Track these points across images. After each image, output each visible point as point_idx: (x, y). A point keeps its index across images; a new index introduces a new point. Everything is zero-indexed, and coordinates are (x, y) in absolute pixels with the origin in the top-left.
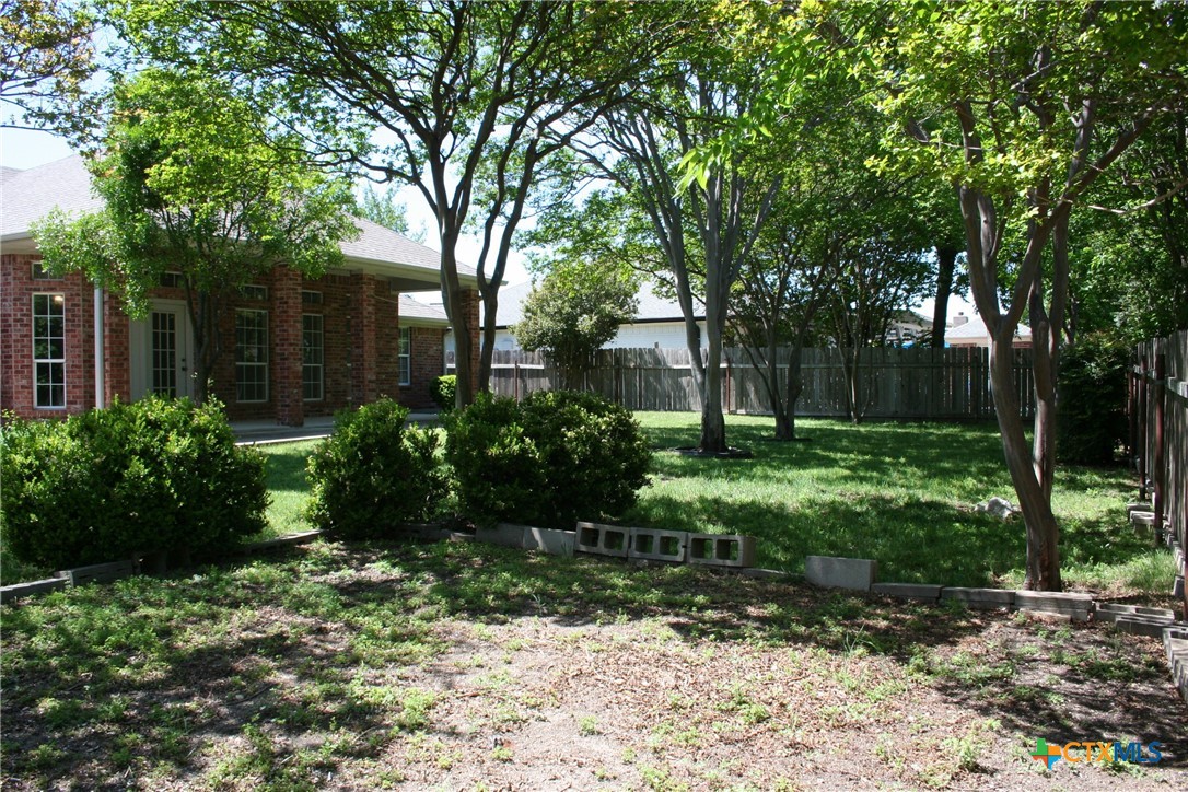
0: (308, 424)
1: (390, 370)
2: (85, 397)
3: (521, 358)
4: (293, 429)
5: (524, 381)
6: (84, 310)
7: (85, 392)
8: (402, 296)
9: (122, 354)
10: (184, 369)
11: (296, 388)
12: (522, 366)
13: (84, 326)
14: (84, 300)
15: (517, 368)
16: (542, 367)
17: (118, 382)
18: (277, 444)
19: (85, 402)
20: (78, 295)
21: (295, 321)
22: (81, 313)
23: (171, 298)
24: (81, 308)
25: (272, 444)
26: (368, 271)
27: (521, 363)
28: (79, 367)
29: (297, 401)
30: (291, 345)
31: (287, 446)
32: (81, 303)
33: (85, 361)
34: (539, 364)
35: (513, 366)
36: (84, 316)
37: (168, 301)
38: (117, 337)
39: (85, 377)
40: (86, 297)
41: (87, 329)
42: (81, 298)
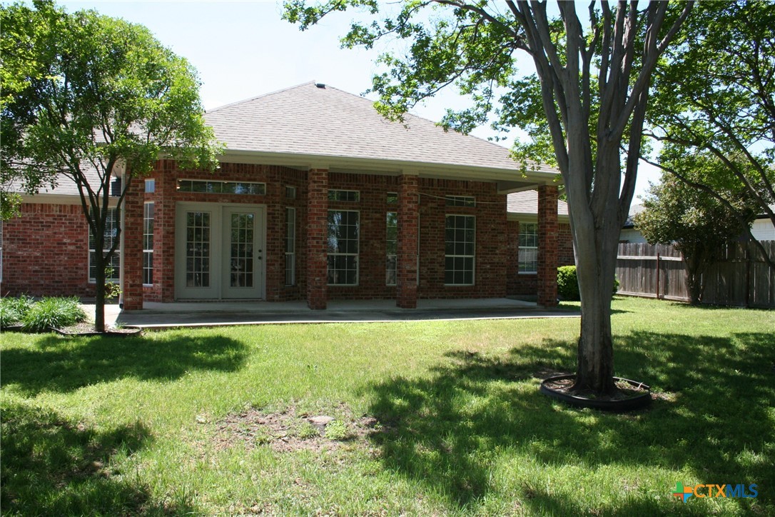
1: (496, 260)
2: (163, 278)
3: (664, 251)
5: (665, 272)
6: (164, 214)
7: (163, 274)
10: (260, 258)
11: (318, 276)
12: (664, 258)
13: (164, 225)
14: (164, 206)
15: (660, 260)
16: (680, 259)
19: (163, 282)
20: (161, 203)
22: (162, 216)
23: (244, 202)
24: (162, 212)
26: (408, 172)
27: (664, 255)
28: (160, 256)
29: (320, 287)
32: (162, 208)
33: (164, 252)
34: (678, 256)
35: (655, 258)
36: (164, 218)
39: (163, 264)
40: (167, 204)
41: (167, 228)
42: (162, 205)
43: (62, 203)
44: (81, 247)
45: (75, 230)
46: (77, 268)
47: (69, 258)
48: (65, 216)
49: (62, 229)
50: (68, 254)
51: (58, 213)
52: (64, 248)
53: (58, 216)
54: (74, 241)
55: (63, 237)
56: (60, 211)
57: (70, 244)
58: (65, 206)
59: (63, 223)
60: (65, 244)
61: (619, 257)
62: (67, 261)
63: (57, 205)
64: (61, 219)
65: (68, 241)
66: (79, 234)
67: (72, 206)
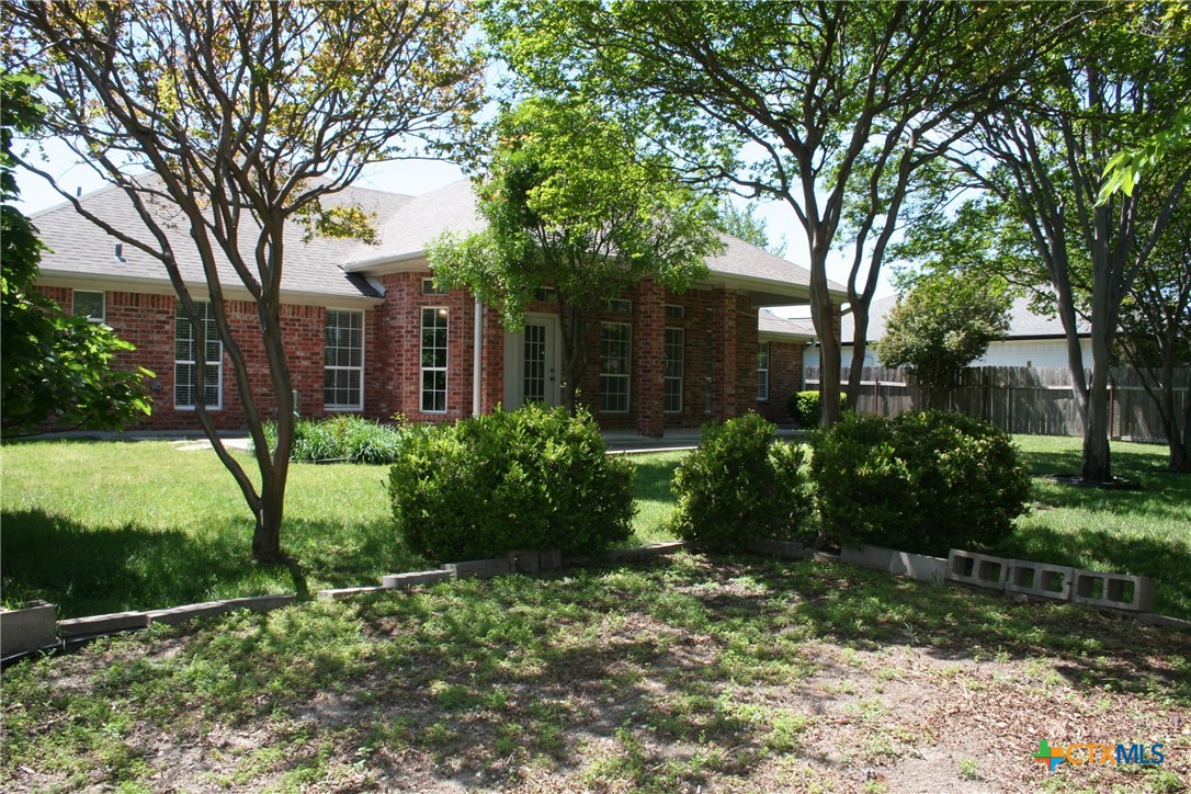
0: (667, 436)
1: (749, 383)
2: (464, 403)
3: (883, 376)
4: (652, 440)
5: (884, 399)
6: (465, 323)
7: (464, 398)
8: (762, 310)
9: (498, 364)
10: (552, 379)
11: (656, 400)
12: (883, 383)
13: (465, 337)
14: (465, 313)
15: (878, 385)
16: (904, 385)
17: (494, 390)
18: (638, 454)
19: (464, 408)
20: (460, 309)
21: (658, 335)
22: (462, 325)
23: (542, 311)
24: (463, 321)
25: (634, 454)
26: (729, 286)
27: (883, 380)
28: (459, 375)
29: (657, 413)
30: (654, 357)
31: (648, 456)
32: (463, 316)
33: (464, 370)
34: (901, 381)
35: (873, 383)
36: (465, 328)
37: (539, 314)
38: (494, 348)
39: (464, 385)
40: (468, 311)
41: (467, 340)
42: (463, 312)
43: (296, 303)
44: (316, 363)
45: (311, 340)
46: (312, 391)
47: (303, 377)
48: (299, 320)
49: (296, 338)
50: (302, 372)
51: (291, 316)
52: (297, 364)
53: (292, 320)
54: (308, 355)
55: (297, 349)
56: (293, 313)
57: (304, 358)
58: (299, 307)
59: (296, 330)
60: (298, 358)
61: (862, 383)
62: (300, 381)
63: (289, 306)
64: (294, 325)
65: (302, 354)
66: (315, 344)
67: (307, 307)
